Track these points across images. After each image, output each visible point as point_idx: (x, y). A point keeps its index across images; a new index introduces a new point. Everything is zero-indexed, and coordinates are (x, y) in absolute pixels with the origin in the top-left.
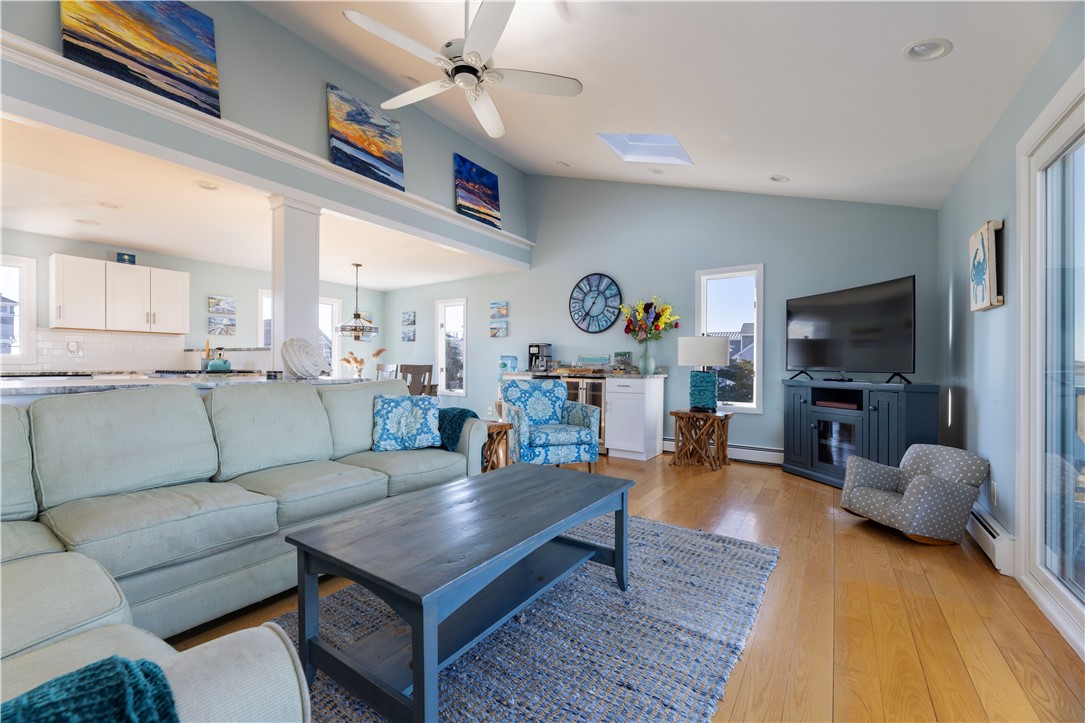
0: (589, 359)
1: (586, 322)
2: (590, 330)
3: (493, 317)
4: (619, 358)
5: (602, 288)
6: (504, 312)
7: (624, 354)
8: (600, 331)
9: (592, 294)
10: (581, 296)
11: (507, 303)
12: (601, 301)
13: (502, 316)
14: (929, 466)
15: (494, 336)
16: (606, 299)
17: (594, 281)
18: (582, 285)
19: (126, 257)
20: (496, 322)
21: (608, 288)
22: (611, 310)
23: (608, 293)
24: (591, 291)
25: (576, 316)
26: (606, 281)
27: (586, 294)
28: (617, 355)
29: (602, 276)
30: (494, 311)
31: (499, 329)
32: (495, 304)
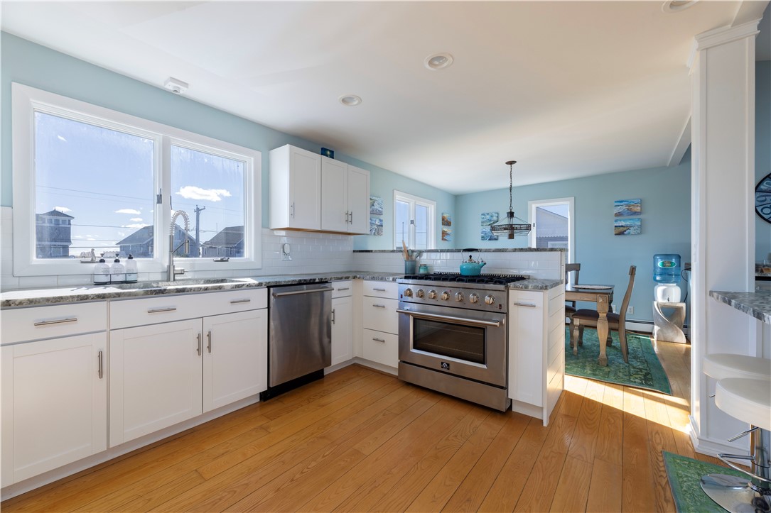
3: (619, 215)
6: (638, 209)
11: (640, 201)
13: (635, 213)
15: (621, 233)
19: (328, 153)
20: (625, 220)
30: (622, 208)
31: (629, 227)
32: (621, 201)
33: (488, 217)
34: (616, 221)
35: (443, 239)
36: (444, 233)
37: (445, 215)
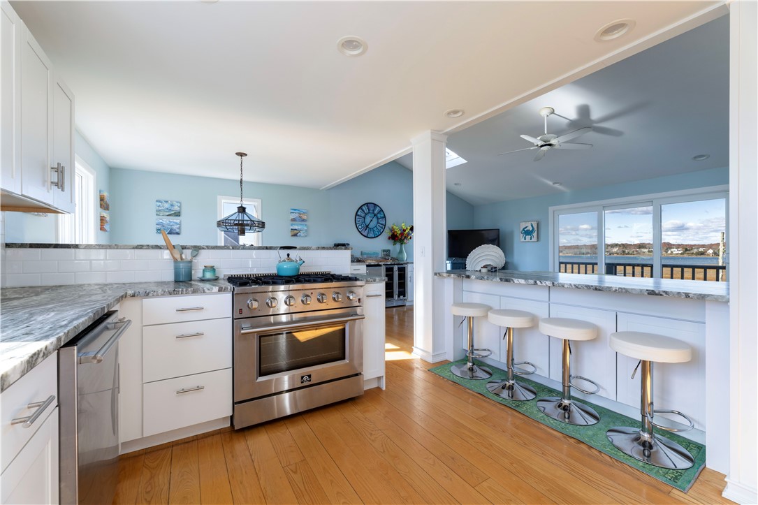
0: (369, 254)
2: (369, 236)
3: (293, 220)
4: (385, 253)
5: (376, 212)
6: (305, 217)
7: (387, 251)
8: (375, 237)
9: (369, 215)
10: (363, 215)
11: (307, 211)
12: (375, 220)
13: (304, 220)
15: (295, 235)
16: (378, 219)
17: (372, 207)
18: (364, 208)
20: (297, 225)
21: (379, 212)
22: (381, 226)
23: (379, 215)
24: (369, 213)
25: (360, 227)
26: (378, 209)
27: (366, 214)
28: (384, 251)
29: (375, 205)
30: (295, 216)
31: (300, 231)
32: (295, 210)
33: (167, 206)
34: (292, 225)
35: (101, 229)
36: (102, 219)
37: (105, 195)
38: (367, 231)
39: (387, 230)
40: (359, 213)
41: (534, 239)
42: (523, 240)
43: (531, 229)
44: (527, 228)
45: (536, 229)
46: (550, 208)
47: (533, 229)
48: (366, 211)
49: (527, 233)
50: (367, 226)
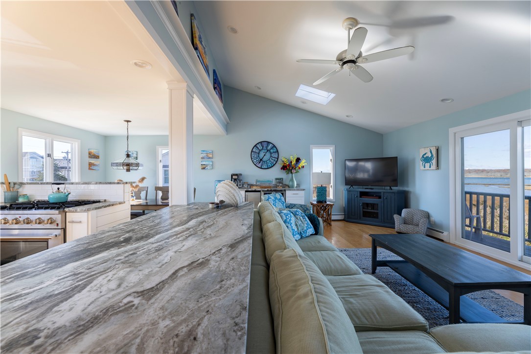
0: (262, 181)
1: (261, 164)
2: (263, 167)
3: (203, 158)
4: (278, 181)
5: (269, 148)
6: (211, 156)
7: (280, 179)
8: (268, 168)
9: (263, 151)
10: (257, 151)
11: (212, 151)
12: (268, 155)
13: (210, 158)
14: (412, 215)
15: (204, 168)
16: (271, 153)
17: (265, 145)
18: (258, 146)
20: (205, 161)
21: (272, 148)
22: (274, 159)
23: (272, 151)
24: (263, 149)
25: (255, 161)
26: (271, 145)
27: (260, 151)
28: (276, 179)
29: (268, 143)
30: (204, 155)
31: (207, 165)
32: (204, 151)
34: (202, 161)
35: (89, 169)
36: (91, 164)
37: (92, 151)
38: (260, 163)
39: (279, 162)
40: (254, 150)
41: (434, 166)
42: (422, 168)
43: (430, 156)
44: (426, 155)
45: (435, 155)
46: (450, 129)
47: (432, 156)
48: (260, 148)
49: (427, 160)
50: (261, 160)
